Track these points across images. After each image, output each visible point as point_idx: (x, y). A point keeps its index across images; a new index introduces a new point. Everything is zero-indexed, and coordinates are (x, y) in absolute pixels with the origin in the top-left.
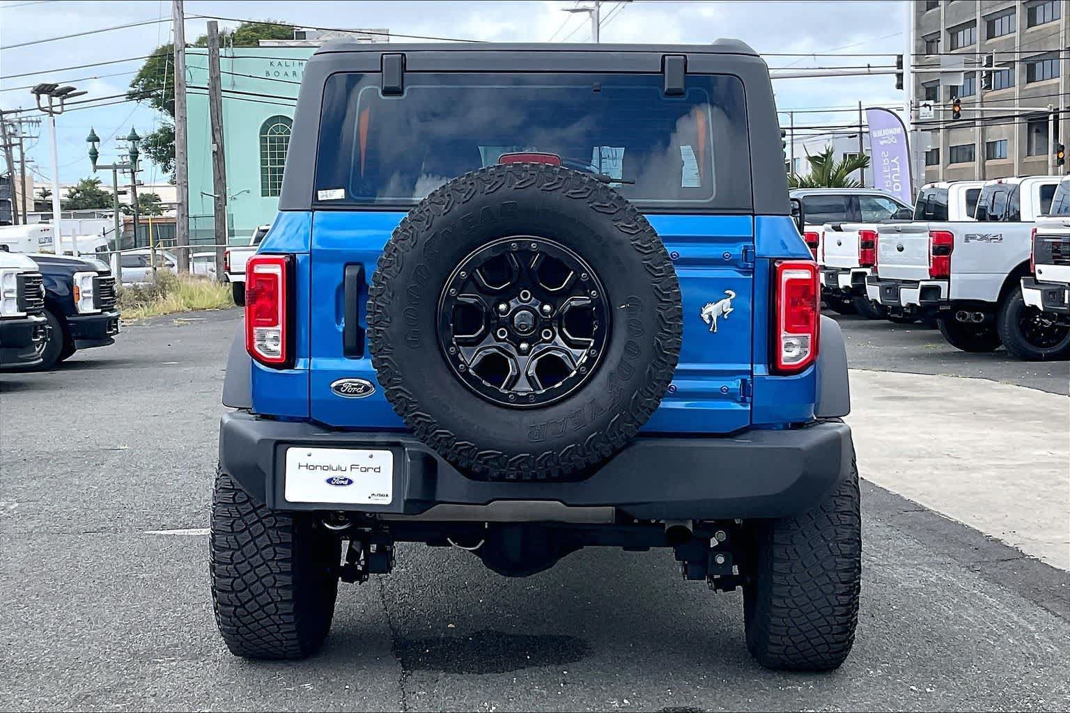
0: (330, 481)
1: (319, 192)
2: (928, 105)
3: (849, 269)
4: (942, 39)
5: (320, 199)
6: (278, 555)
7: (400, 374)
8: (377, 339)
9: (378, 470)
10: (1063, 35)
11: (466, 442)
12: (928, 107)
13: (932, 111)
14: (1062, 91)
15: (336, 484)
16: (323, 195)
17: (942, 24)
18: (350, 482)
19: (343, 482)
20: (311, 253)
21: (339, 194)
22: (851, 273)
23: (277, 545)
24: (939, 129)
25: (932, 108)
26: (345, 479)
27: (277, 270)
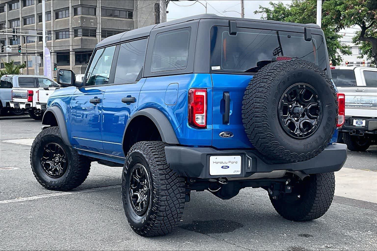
0: (222, 167)
1: (212, 67)
2: (9, 47)
3: (24, 103)
4: (7, 24)
5: (212, 69)
6: (181, 196)
7: (270, 128)
8: (262, 117)
9: (236, 163)
10: (52, 26)
11: (288, 150)
12: (9, 48)
13: (11, 49)
14: (52, 45)
15: (224, 168)
16: (213, 68)
17: (7, 18)
18: (228, 167)
19: (226, 167)
20: (213, 88)
21: (218, 68)
22: (25, 104)
23: (181, 193)
24: (6, 55)
25: (11, 48)
26: (227, 166)
27: (204, 94)
